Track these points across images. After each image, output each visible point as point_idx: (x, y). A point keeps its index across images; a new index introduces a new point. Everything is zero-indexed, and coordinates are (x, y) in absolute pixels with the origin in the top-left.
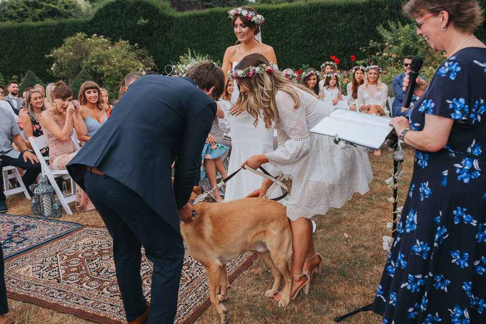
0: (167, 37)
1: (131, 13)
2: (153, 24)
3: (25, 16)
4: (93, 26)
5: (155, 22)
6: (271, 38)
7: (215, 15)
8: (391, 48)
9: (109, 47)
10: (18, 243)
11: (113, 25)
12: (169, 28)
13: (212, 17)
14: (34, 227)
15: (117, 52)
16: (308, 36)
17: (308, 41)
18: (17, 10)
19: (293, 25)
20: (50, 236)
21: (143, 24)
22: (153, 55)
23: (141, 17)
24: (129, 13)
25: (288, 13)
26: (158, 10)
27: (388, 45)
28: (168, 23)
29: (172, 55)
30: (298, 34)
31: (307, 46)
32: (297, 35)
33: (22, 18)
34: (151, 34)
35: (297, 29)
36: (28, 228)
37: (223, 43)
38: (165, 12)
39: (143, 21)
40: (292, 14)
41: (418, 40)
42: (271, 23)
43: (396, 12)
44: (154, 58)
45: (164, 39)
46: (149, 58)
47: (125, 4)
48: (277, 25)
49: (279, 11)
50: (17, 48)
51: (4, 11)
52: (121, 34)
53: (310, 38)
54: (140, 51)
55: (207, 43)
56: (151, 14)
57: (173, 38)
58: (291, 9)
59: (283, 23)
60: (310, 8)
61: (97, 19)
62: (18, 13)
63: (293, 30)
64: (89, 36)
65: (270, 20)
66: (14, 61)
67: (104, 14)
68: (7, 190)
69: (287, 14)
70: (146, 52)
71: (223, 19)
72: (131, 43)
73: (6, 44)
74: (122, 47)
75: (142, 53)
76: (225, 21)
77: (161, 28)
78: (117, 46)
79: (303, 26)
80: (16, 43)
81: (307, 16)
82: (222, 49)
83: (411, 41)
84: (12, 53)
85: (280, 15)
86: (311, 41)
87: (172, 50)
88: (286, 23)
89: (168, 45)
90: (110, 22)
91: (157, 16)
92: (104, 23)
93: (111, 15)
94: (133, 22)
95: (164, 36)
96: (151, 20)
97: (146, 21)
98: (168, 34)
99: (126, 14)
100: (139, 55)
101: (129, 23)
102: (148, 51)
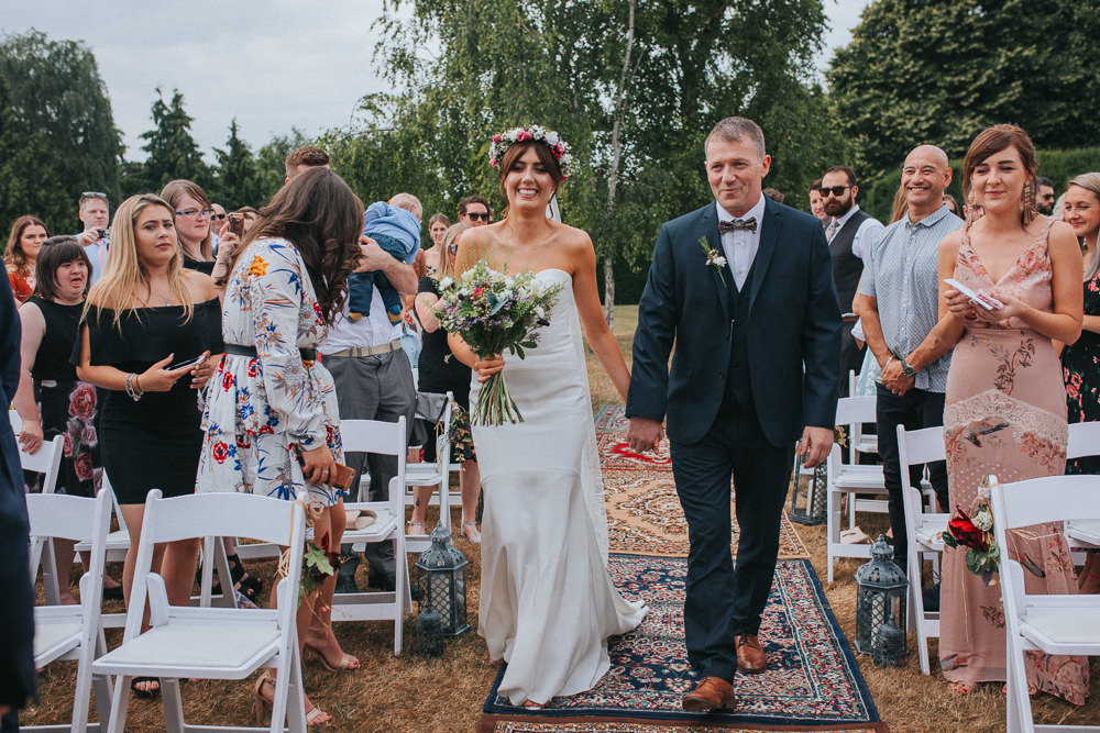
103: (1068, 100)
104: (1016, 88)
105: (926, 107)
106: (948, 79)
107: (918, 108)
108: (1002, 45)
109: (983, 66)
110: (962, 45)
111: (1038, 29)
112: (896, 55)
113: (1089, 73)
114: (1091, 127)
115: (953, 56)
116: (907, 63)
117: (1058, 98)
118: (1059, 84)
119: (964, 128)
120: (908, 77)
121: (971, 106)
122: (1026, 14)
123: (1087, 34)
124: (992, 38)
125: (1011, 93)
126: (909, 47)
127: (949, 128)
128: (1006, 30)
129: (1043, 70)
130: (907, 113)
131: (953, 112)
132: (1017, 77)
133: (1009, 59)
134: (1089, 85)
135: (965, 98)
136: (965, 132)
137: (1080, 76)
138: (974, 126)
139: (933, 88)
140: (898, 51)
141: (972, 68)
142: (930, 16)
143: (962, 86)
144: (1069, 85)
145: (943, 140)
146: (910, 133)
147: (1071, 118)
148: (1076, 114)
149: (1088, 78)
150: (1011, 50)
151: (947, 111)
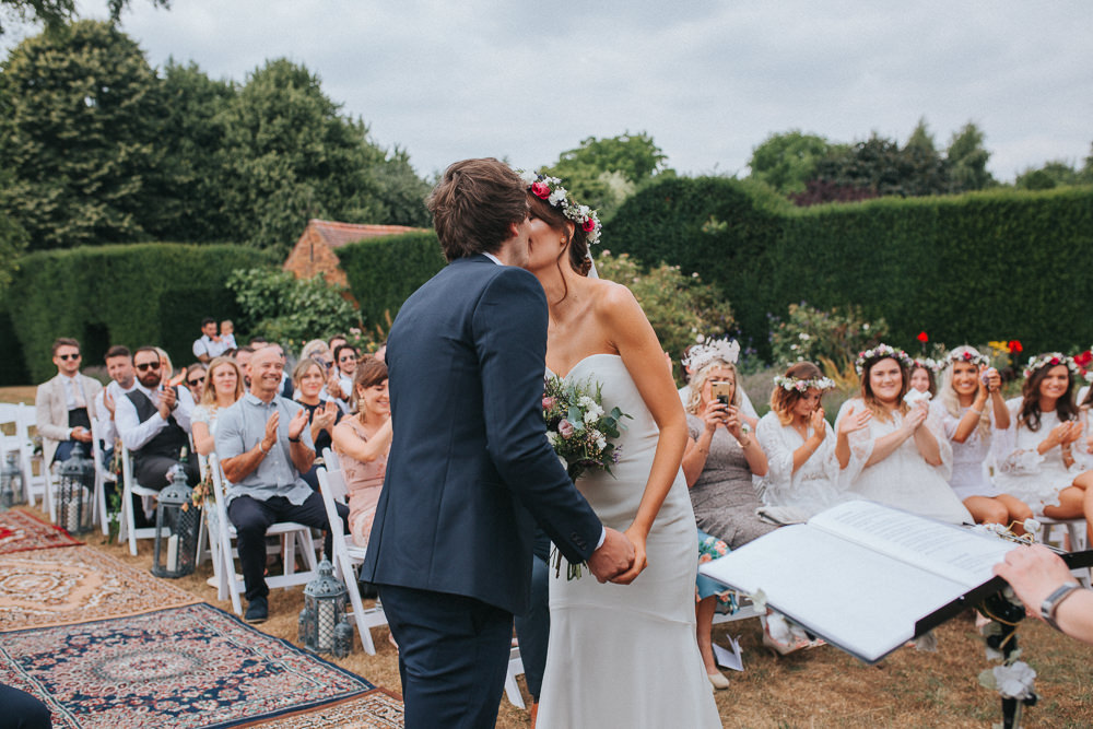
0: (766, 261)
1: (692, 207)
2: (737, 231)
4: (612, 234)
7: (882, 216)
9: (636, 279)
10: (222, 704)
11: (652, 232)
12: (773, 241)
13: (874, 219)
14: (280, 670)
19: (1082, 239)
20: (290, 701)
21: (714, 232)
22: (731, 300)
23: (712, 217)
24: (687, 208)
25: (1070, 211)
26: (750, 201)
28: (771, 231)
29: (774, 302)
34: (732, 254)
36: (271, 669)
37: (896, 280)
38: (765, 206)
39: (714, 224)
40: (1079, 212)
42: (1022, 233)
44: (732, 307)
45: (759, 265)
46: (721, 306)
47: (681, 189)
48: (1036, 239)
49: (1046, 206)
52: (666, 252)
54: (703, 290)
55: (858, 277)
56: (735, 211)
57: (779, 264)
58: (1077, 201)
59: (1054, 234)
61: (620, 220)
65: (1019, 226)
67: (637, 209)
69: (1064, 213)
70: (718, 292)
71: (900, 222)
72: (686, 272)
74: (663, 281)
75: (708, 293)
77: (756, 242)
78: (652, 280)
82: (892, 292)
85: (1045, 216)
87: (775, 291)
88: (1061, 233)
89: (769, 277)
90: (647, 226)
91: (748, 214)
92: (634, 228)
93: (649, 211)
94: (695, 227)
95: (761, 257)
96: (734, 224)
97: (723, 226)
98: (768, 254)
99: (682, 210)
100: (701, 298)
101: (685, 230)
102: (721, 290)
103: (181, 198)
104: (136, 183)
105: (48, 189)
106: (70, 165)
107: (40, 190)
108: (122, 140)
109: (104, 157)
110: (83, 133)
111: (153, 130)
112: (13, 133)
113: (199, 176)
114: (202, 225)
115: (71, 143)
116: (26, 143)
117: (174, 195)
118: (174, 183)
119: (88, 214)
120: (27, 157)
121: (94, 195)
122: (142, 114)
123: (196, 141)
124: (112, 132)
125: (131, 186)
126: (27, 127)
127: (72, 213)
128: (125, 126)
129: (159, 169)
130: (28, 193)
131: (75, 198)
132: (136, 171)
133: (129, 154)
134: (200, 187)
135: (88, 185)
136: (90, 219)
137: (192, 179)
138: (98, 213)
139: (53, 171)
140: (17, 130)
141: (93, 157)
142: (49, 100)
143: (85, 173)
144: (182, 185)
145: (67, 224)
146: (31, 214)
147: (185, 215)
148: (189, 211)
149: (199, 181)
150: (130, 144)
151: (70, 196)
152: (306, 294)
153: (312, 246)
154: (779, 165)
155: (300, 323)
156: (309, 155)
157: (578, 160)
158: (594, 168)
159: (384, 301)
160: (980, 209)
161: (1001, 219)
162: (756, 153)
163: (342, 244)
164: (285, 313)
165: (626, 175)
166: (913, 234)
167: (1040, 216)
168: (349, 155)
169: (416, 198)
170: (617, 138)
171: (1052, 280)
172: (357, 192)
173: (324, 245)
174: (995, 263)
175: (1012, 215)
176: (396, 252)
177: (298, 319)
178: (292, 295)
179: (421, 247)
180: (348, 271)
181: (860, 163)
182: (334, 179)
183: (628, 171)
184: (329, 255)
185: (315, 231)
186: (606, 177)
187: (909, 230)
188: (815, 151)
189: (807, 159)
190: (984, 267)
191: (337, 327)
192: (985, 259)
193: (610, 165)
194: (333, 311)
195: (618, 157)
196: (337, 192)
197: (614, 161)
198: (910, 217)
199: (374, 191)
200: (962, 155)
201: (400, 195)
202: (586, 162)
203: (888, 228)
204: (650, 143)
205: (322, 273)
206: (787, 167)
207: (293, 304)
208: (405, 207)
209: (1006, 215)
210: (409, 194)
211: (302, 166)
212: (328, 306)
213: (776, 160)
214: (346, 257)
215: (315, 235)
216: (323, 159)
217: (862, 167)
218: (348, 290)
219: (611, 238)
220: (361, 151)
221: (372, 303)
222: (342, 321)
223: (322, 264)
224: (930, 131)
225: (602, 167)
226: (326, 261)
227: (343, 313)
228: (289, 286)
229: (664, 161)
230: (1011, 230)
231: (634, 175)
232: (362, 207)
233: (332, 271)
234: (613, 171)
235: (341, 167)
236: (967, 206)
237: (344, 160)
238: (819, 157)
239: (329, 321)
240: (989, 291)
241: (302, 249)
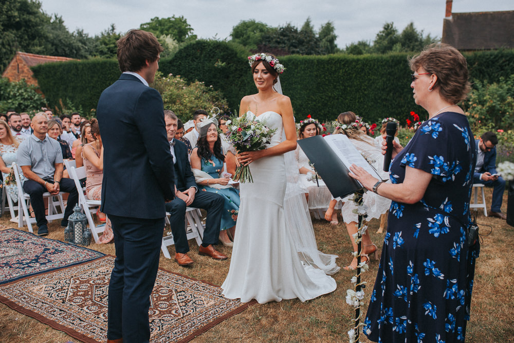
0: (243, 81)
1: (210, 55)
2: (230, 67)
3: (114, 52)
4: (173, 66)
5: (232, 66)
6: (349, 89)
7: (293, 63)
8: (475, 107)
9: (184, 88)
10: (41, 264)
11: (191, 65)
13: (290, 64)
14: (61, 251)
15: (191, 93)
16: (388, 89)
17: (388, 94)
18: (108, 46)
19: (373, 77)
20: (72, 261)
21: (220, 67)
22: (227, 98)
23: (219, 60)
24: (208, 55)
25: (369, 65)
26: (236, 54)
27: (472, 105)
28: (245, 67)
30: (378, 87)
31: (386, 100)
32: (376, 88)
33: (112, 54)
34: (228, 77)
35: (377, 81)
36: (57, 251)
37: (299, 91)
38: (243, 56)
39: (220, 64)
40: (372, 65)
41: (506, 100)
42: (350, 73)
43: (485, 70)
44: (227, 101)
45: (240, 82)
46: (222, 101)
47: (204, 46)
48: (356, 76)
49: (360, 62)
50: (99, 83)
51: (96, 46)
52: (198, 75)
53: (390, 91)
54: (215, 93)
56: (229, 58)
57: (248, 83)
58: (372, 60)
59: (363, 74)
60: (393, 61)
62: (109, 49)
63: (373, 83)
64: (166, 75)
65: (349, 70)
66: (95, 95)
67: (184, 54)
68: (50, 215)
69: (367, 65)
70: (221, 94)
71: (301, 66)
72: (207, 85)
73: (90, 78)
74: (196, 89)
75: (217, 95)
76: (303, 68)
77: (238, 72)
78: (192, 87)
79: (383, 79)
80: (99, 78)
81: (389, 69)
82: (297, 97)
83: (498, 101)
84: (93, 87)
86: (391, 94)
88: (365, 74)
89: (244, 88)
90: (188, 63)
91: (235, 59)
92: (182, 63)
93: (190, 56)
94: (211, 64)
95: (240, 79)
96: (229, 64)
97: (224, 64)
98: (244, 78)
99: (205, 56)
100: (213, 97)
101: (206, 65)
102: (222, 94)
152: (16, 90)
153: (18, 65)
154: (245, 36)
155: (13, 104)
156: (10, 17)
157: (150, 28)
158: (158, 32)
159: (58, 94)
160: (334, 62)
161: (342, 66)
162: (234, 30)
163: (35, 65)
164: (4, 99)
165: (173, 37)
166: (306, 71)
167: (357, 66)
168: (32, 18)
169: (68, 43)
170: (169, 18)
171: (361, 94)
172: (37, 38)
173: (25, 65)
174: (339, 86)
175: (347, 65)
176: (64, 70)
177: (12, 102)
178: (9, 90)
179: (77, 68)
180: (39, 79)
181: (281, 37)
182: (24, 30)
183: (174, 35)
184: (27, 70)
185: (20, 58)
186: (164, 37)
187: (304, 70)
188: (261, 31)
189: (258, 34)
190: (335, 87)
191: (33, 107)
192: (335, 84)
193: (166, 32)
194: (31, 99)
195: (170, 28)
196: (26, 37)
197: (167, 30)
198: (305, 64)
199: (46, 38)
200: (325, 36)
201: (60, 41)
202: (154, 29)
203: (295, 69)
204: (185, 22)
205: (24, 79)
206: (249, 37)
207: (9, 94)
208: (63, 47)
209: (344, 65)
210: (64, 40)
211: (6, 22)
212: (29, 96)
213: (243, 34)
214: (37, 72)
215: (19, 60)
216: (18, 19)
217: (282, 39)
218: (38, 88)
219: (172, 68)
220: (38, 17)
221: (52, 95)
222: (37, 104)
223: (24, 75)
224: (311, 24)
225: (162, 32)
226: (26, 73)
227: (37, 100)
228: (6, 85)
229: (192, 31)
230: (346, 72)
231: (177, 37)
232: (40, 46)
233: (30, 78)
234: (167, 35)
235: (27, 24)
236: (329, 61)
237: (30, 21)
238: (263, 34)
239: (29, 104)
240: (336, 98)
241: (12, 66)
